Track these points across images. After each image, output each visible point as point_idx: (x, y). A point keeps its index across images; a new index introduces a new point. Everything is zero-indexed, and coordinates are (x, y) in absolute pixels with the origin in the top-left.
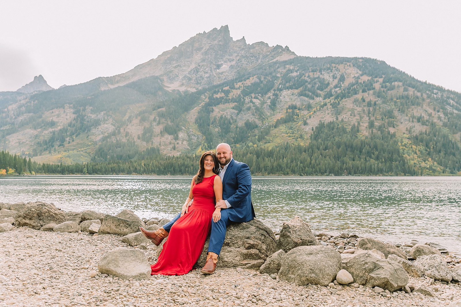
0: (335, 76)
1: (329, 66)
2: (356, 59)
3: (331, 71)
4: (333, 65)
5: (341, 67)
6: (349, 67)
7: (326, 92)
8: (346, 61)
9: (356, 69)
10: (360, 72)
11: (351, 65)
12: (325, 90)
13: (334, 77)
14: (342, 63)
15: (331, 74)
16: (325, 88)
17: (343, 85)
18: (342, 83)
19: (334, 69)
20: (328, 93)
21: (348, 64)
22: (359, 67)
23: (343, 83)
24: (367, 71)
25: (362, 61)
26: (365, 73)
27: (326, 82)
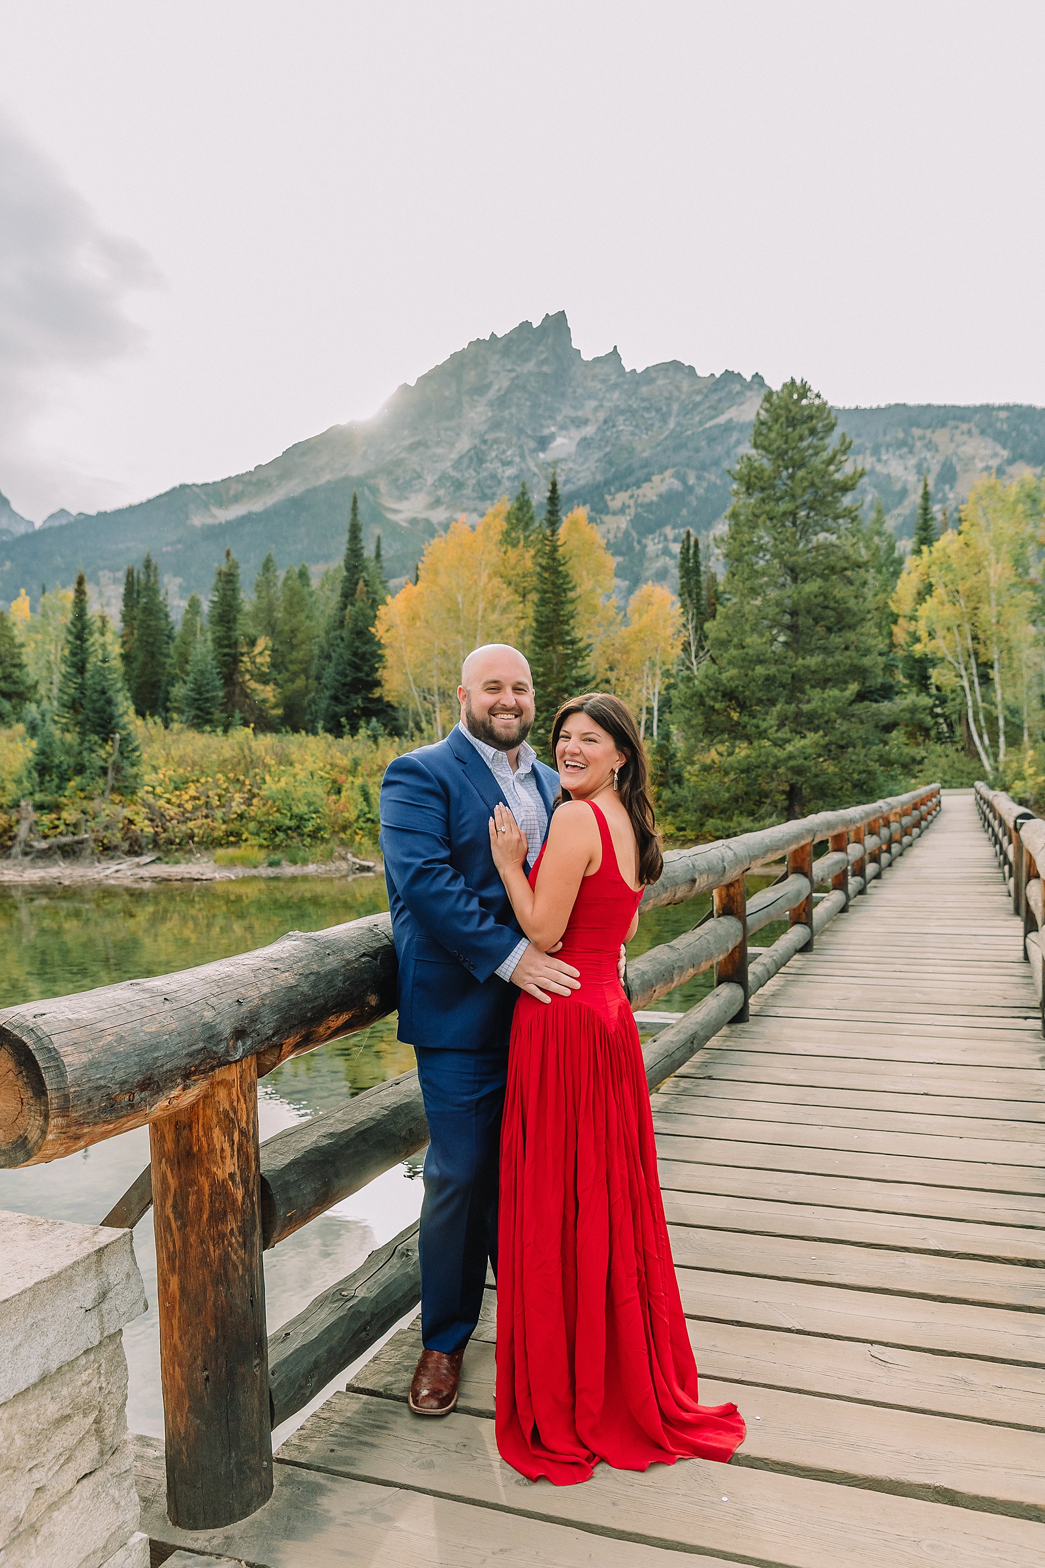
0: (925, 465)
1: (901, 435)
2: (987, 410)
3: (911, 452)
4: (917, 432)
5: (940, 436)
6: (966, 437)
7: (901, 519)
8: (954, 418)
9: (990, 441)
10: (1005, 453)
11: (974, 430)
12: (895, 512)
13: (920, 469)
14: (944, 425)
15: (912, 462)
16: (896, 506)
17: (951, 496)
18: (947, 487)
19: (919, 444)
20: (905, 519)
21: (965, 427)
22: (1001, 438)
23: (952, 488)
24: (1027, 449)
25: (1008, 418)
26: (1022, 457)
27: (898, 487)
